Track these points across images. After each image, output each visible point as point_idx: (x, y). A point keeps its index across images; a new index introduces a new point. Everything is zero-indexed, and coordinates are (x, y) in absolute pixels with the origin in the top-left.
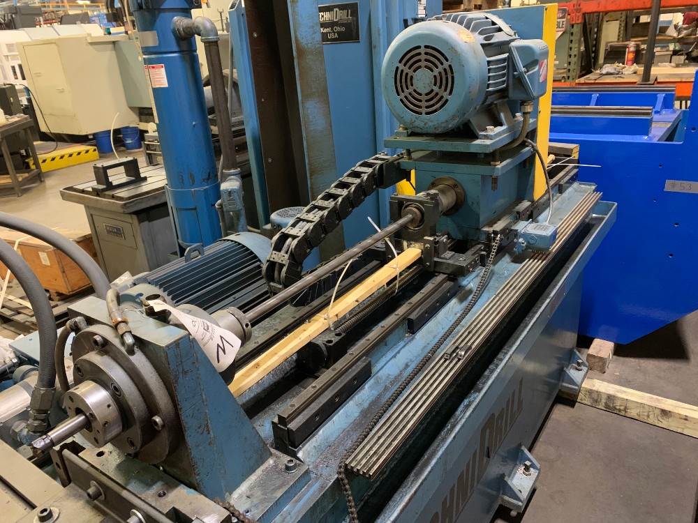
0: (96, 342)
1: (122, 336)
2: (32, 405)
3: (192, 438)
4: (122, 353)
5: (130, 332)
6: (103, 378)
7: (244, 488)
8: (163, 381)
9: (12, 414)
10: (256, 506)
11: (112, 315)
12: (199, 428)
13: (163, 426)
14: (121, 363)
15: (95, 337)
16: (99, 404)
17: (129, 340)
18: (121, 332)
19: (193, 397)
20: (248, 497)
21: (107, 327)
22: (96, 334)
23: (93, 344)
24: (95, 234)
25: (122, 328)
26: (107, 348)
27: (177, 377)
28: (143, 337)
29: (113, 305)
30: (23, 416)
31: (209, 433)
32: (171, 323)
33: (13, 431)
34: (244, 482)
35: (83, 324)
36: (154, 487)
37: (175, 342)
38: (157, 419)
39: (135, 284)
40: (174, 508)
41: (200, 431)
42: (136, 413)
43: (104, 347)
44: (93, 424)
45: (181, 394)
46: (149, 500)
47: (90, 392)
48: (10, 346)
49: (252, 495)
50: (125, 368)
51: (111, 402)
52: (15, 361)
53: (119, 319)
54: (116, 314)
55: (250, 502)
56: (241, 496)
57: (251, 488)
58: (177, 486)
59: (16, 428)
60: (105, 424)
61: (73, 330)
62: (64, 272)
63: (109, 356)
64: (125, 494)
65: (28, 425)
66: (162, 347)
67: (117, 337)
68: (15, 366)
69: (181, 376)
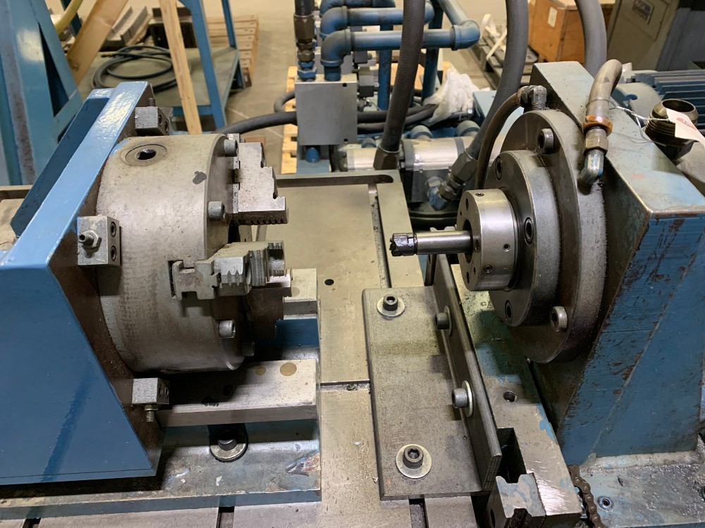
0: (542, 138)
1: (586, 153)
2: (453, 167)
3: (594, 369)
4: (571, 180)
5: (605, 152)
6: (522, 200)
7: (622, 462)
8: (607, 265)
9: (436, 167)
10: (624, 506)
11: (591, 107)
12: (616, 365)
13: (564, 330)
14: (559, 193)
15: (546, 131)
16: (495, 235)
17: (595, 165)
18: (589, 143)
19: (640, 319)
20: (620, 481)
21: (572, 123)
22: (550, 127)
23: (537, 140)
24: (617, 7)
25: (595, 138)
26: (553, 156)
27: (636, 276)
28: (620, 173)
29: (603, 90)
30: (442, 173)
31: (625, 379)
32: (679, 166)
33: (428, 184)
34: (628, 456)
35: (539, 101)
36: (506, 378)
37: (677, 215)
38: (562, 314)
39: (633, 80)
40: (512, 430)
41: (615, 369)
42: (536, 283)
43: (549, 154)
44: (475, 255)
45: (624, 304)
46: (491, 392)
47: (493, 209)
48: (474, 96)
49: (627, 483)
50: (561, 207)
51: (512, 242)
52: (470, 112)
53: (599, 120)
54: (600, 108)
55: (618, 491)
56: (609, 469)
57: (632, 472)
58: (533, 401)
59: (431, 182)
60: (488, 268)
61: (523, 104)
62: (562, 39)
63: (549, 172)
64: (469, 355)
65: (441, 186)
66: (647, 213)
67: (577, 147)
68: (466, 117)
69: (644, 277)
